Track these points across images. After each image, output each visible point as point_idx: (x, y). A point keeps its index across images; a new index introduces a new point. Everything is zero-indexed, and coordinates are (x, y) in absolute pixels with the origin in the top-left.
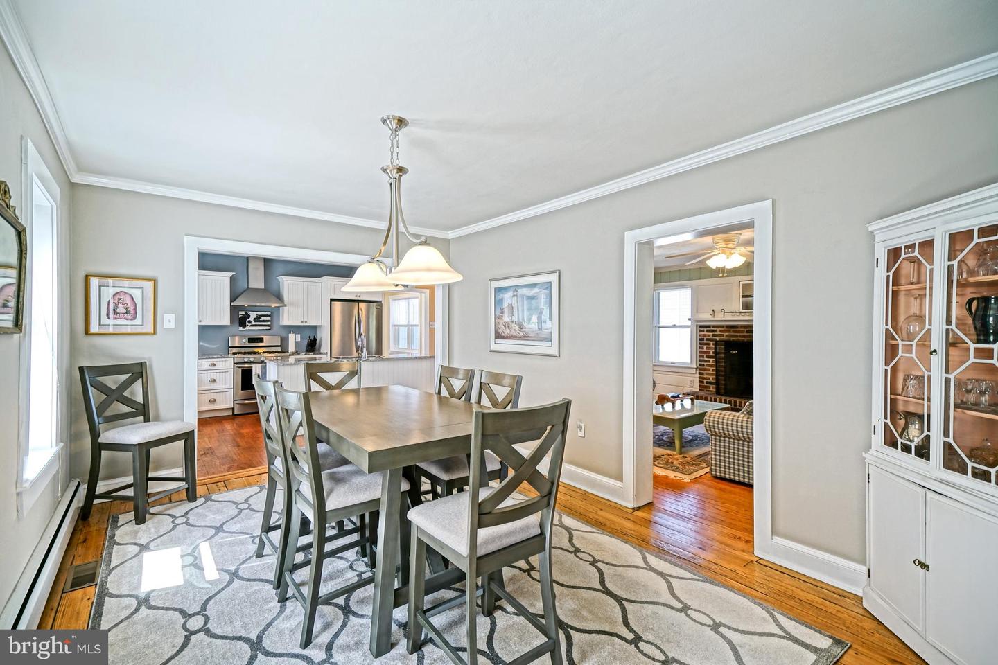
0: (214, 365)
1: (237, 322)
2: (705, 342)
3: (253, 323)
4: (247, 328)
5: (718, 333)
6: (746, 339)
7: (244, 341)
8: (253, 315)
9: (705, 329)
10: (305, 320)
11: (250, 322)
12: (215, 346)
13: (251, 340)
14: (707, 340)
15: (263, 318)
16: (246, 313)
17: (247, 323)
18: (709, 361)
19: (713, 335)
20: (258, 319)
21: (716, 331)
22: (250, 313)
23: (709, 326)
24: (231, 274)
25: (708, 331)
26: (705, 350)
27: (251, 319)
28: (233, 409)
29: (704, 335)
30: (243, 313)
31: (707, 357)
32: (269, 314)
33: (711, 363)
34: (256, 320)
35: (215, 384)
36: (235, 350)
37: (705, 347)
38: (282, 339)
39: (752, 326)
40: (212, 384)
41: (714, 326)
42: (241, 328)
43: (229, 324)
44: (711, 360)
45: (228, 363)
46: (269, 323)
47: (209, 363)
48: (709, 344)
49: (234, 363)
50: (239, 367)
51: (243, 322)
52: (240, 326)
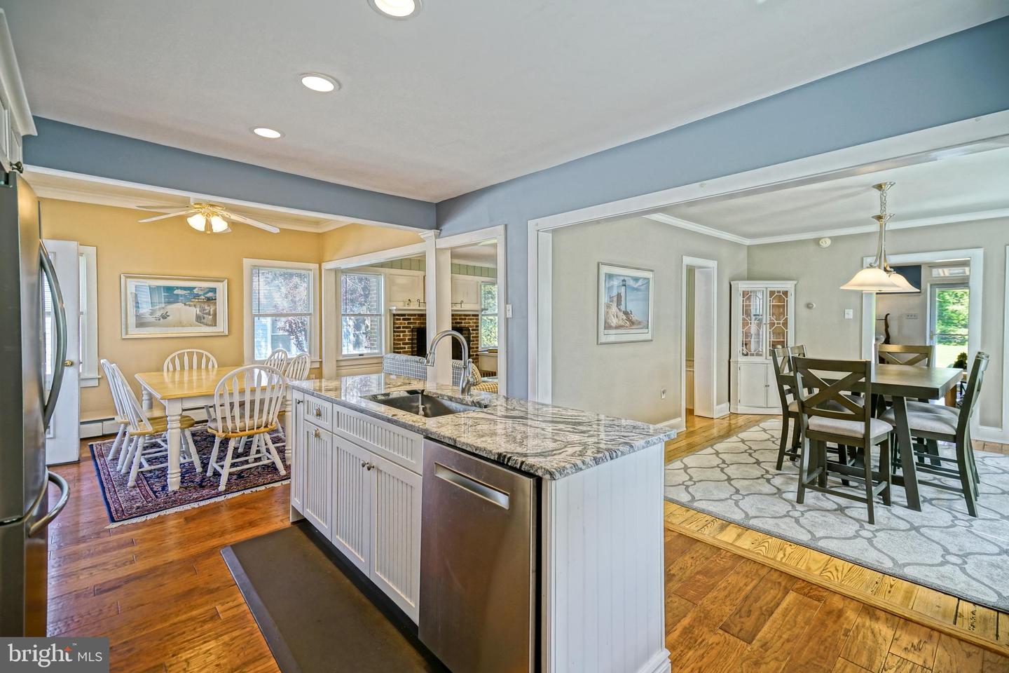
2: (401, 329)
5: (412, 321)
6: (422, 326)
9: (402, 318)
14: (403, 327)
18: (405, 348)
19: (408, 323)
21: (410, 319)
23: (404, 315)
25: (404, 319)
26: (401, 337)
29: (401, 324)
31: (403, 344)
33: (406, 350)
37: (402, 334)
39: (425, 315)
41: (409, 315)
44: (406, 346)
48: (405, 332)
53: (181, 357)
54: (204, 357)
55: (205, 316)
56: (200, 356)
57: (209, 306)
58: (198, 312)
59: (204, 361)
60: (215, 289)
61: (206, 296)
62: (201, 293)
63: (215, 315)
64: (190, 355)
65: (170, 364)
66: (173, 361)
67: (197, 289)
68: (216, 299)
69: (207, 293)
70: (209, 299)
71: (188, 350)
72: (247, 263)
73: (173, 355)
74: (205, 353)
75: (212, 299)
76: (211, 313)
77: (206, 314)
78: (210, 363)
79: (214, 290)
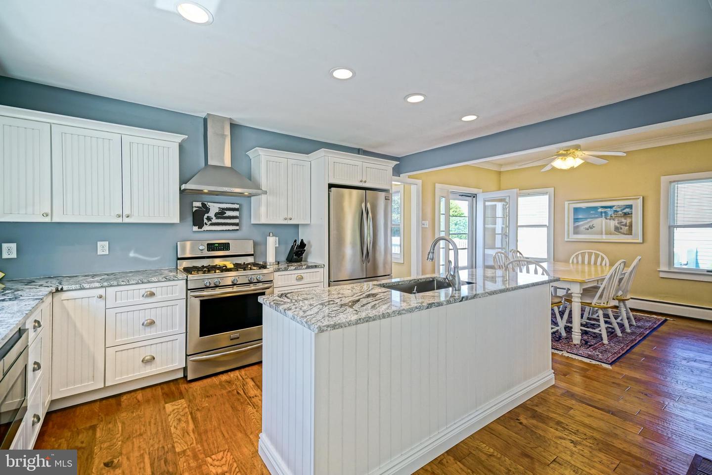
0: (152, 294)
1: (190, 220)
3: (214, 220)
4: (206, 228)
7: (201, 248)
8: (214, 208)
10: (290, 216)
11: (209, 219)
12: (156, 258)
13: (211, 247)
15: (229, 213)
16: (204, 205)
17: (205, 221)
20: (221, 214)
22: (209, 205)
24: (180, 138)
27: (212, 214)
28: (185, 369)
30: (199, 204)
32: (237, 206)
34: (217, 215)
35: (153, 329)
36: (185, 264)
38: (255, 245)
40: (148, 329)
42: (196, 228)
43: (178, 222)
45: (178, 288)
46: (236, 221)
47: (143, 292)
49: (187, 290)
50: (196, 297)
51: (198, 218)
52: (194, 225)
53: (583, 255)
54: (600, 256)
55: (622, 227)
56: (597, 256)
57: (625, 219)
58: (617, 224)
59: (599, 260)
60: (632, 205)
61: (623, 211)
62: (618, 210)
63: (631, 226)
64: (590, 254)
65: (575, 259)
66: (577, 256)
67: (615, 207)
68: (632, 214)
69: (624, 209)
70: (625, 214)
71: (589, 251)
72: (664, 179)
73: (577, 253)
74: (601, 254)
75: (629, 214)
76: (628, 224)
77: (623, 225)
78: (604, 262)
79: (630, 207)
